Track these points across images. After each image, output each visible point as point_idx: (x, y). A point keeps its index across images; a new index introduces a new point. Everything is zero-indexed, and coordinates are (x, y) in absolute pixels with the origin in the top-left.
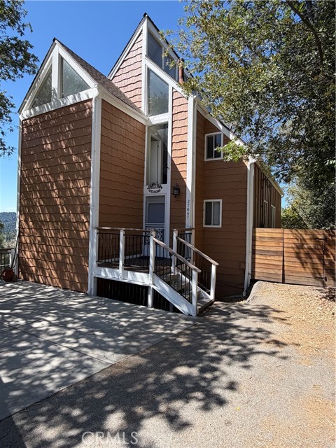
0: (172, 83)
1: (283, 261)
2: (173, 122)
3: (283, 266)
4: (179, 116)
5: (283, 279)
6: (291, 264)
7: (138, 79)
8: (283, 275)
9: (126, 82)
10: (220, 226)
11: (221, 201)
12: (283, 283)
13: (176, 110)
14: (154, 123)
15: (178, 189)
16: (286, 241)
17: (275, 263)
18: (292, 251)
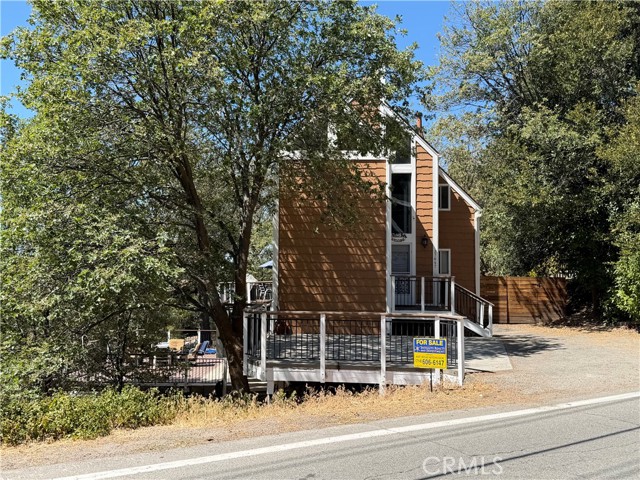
1: (507, 304)
2: (417, 175)
3: (508, 308)
4: (424, 170)
5: (508, 320)
6: (513, 307)
8: (508, 316)
10: (449, 274)
11: (449, 250)
12: (508, 323)
13: (420, 164)
15: (424, 240)
16: (509, 287)
17: (501, 306)
18: (514, 295)
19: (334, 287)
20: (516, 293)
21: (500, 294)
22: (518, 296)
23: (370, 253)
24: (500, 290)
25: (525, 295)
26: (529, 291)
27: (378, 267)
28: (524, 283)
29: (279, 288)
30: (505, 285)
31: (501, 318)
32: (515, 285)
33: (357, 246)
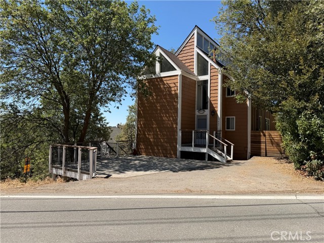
0: (210, 62)
1: (266, 146)
2: (211, 80)
3: (266, 148)
4: (214, 77)
5: (266, 154)
6: (269, 147)
7: (192, 57)
8: (266, 152)
9: (185, 58)
10: (234, 130)
11: (234, 117)
12: (266, 156)
13: (212, 74)
14: (200, 80)
15: (213, 112)
16: (267, 136)
17: (262, 147)
18: (270, 141)
19: (157, 135)
20: (271, 139)
21: (262, 140)
22: (272, 142)
23: (171, 119)
24: (262, 138)
25: (276, 141)
26: (279, 139)
27: (174, 126)
28: (276, 134)
29: (137, 135)
30: (265, 135)
31: (262, 153)
32: (270, 135)
33: (166, 116)
